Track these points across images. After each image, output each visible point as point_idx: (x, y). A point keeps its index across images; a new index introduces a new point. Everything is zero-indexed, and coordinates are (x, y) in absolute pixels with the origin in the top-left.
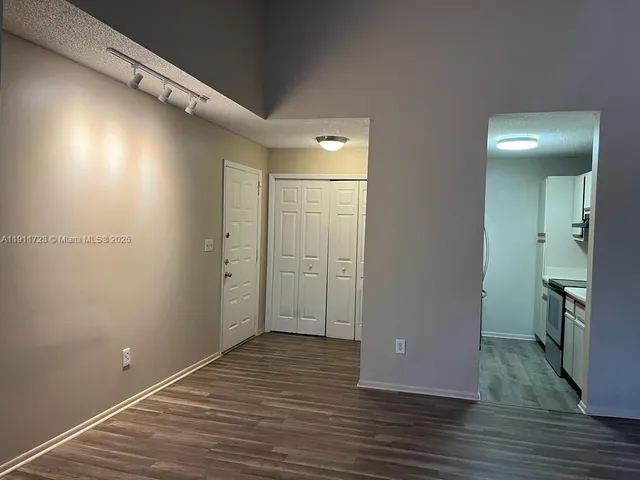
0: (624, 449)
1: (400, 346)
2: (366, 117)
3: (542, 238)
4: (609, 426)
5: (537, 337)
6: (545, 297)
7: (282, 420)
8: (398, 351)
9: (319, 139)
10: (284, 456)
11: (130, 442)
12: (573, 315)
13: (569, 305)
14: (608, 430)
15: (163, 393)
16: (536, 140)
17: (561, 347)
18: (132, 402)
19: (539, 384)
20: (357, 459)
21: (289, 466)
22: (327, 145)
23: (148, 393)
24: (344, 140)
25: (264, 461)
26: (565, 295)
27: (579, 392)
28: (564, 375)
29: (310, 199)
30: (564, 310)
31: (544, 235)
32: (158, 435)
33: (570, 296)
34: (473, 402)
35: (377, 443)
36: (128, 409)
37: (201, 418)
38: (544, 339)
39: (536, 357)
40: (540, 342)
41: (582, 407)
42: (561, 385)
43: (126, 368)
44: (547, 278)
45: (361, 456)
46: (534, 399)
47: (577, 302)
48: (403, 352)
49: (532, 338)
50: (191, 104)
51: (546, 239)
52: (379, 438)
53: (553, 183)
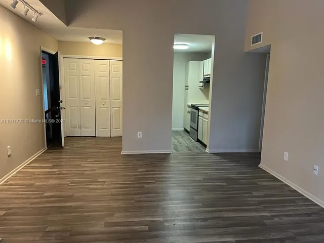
0: (224, 162)
1: (139, 135)
2: (121, 30)
3: (187, 88)
4: (217, 155)
5: (185, 129)
6: (189, 112)
7: (95, 170)
8: (139, 137)
9: (91, 38)
10: (104, 182)
11: (25, 188)
12: (203, 117)
13: (201, 113)
14: (216, 157)
15: (26, 167)
16: (188, 45)
17: (197, 131)
18: (14, 173)
19: (190, 145)
20: (135, 178)
21: (108, 184)
22: (95, 41)
23: (20, 168)
24: (104, 39)
25: (96, 185)
26: (198, 110)
27: (205, 146)
28: (198, 141)
29: (83, 69)
30: (198, 116)
31: (188, 86)
32: (37, 184)
33: (201, 110)
34: (170, 154)
35: (139, 172)
36: (13, 176)
37: (55, 174)
38: (189, 129)
39: (186, 136)
40: (186, 131)
41: (207, 150)
42: (198, 144)
43: (9, 156)
44: (190, 104)
45: (135, 177)
46: (190, 150)
47: (205, 112)
48: (141, 137)
49: (183, 129)
50: (35, 16)
51: (189, 88)
52: (139, 170)
53: (192, 64)
